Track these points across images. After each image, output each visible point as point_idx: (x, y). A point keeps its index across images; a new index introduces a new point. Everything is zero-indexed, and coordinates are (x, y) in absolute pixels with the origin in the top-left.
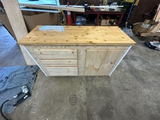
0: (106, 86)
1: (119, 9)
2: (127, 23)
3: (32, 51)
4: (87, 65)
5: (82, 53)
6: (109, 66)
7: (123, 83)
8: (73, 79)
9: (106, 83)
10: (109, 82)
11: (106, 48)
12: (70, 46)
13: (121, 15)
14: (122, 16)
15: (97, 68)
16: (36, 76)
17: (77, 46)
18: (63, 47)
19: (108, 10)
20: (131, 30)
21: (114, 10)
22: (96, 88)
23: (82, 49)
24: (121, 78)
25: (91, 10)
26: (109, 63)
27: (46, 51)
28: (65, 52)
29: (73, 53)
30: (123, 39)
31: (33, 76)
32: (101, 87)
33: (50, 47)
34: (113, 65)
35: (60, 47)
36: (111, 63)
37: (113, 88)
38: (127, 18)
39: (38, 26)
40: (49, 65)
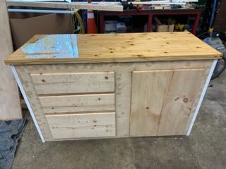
0: (182, 158)
1: (190, 5)
2: (211, 30)
3: (26, 78)
4: (134, 107)
5: (125, 78)
6: (183, 107)
7: (221, 149)
8: (105, 147)
9: (182, 150)
10: (189, 149)
11: (169, 65)
12: (102, 63)
13: (195, 16)
14: (200, 18)
15: (157, 112)
16: (19, 141)
17: (115, 63)
18: (89, 67)
19: (170, 8)
20: (219, 40)
21: (180, 7)
22: (159, 163)
23: (124, 71)
24: (215, 140)
25: (135, 8)
26: (181, 101)
27: (53, 76)
28: (92, 76)
29: (106, 78)
30: (198, 50)
31: (11, 143)
32: (170, 161)
33: (62, 67)
34: (189, 104)
35: (82, 67)
36: (186, 100)
37: (200, 162)
38: (209, 20)
39: (36, 36)
40: (54, 110)
